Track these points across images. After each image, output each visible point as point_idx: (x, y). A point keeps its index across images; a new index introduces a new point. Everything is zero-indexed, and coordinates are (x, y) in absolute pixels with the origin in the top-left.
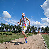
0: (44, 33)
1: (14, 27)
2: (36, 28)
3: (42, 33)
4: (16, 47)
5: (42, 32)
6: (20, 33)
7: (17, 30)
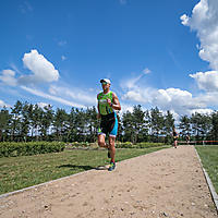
0: (208, 138)
2: (170, 116)
3: (198, 141)
4: (85, 204)
5: (197, 137)
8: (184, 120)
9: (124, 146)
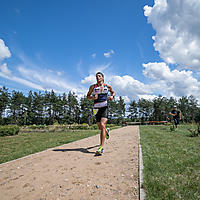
0: (150, 119)
1: (27, 101)
2: (121, 101)
3: (142, 122)
4: (26, 186)
6: (56, 125)
7: (45, 115)
8: (133, 104)
9: (79, 128)
